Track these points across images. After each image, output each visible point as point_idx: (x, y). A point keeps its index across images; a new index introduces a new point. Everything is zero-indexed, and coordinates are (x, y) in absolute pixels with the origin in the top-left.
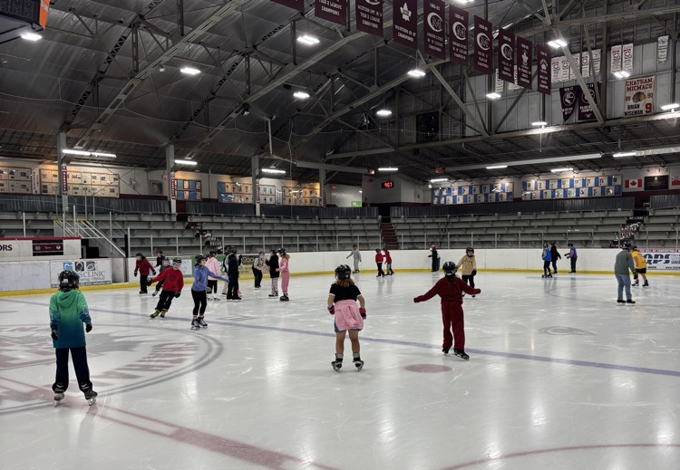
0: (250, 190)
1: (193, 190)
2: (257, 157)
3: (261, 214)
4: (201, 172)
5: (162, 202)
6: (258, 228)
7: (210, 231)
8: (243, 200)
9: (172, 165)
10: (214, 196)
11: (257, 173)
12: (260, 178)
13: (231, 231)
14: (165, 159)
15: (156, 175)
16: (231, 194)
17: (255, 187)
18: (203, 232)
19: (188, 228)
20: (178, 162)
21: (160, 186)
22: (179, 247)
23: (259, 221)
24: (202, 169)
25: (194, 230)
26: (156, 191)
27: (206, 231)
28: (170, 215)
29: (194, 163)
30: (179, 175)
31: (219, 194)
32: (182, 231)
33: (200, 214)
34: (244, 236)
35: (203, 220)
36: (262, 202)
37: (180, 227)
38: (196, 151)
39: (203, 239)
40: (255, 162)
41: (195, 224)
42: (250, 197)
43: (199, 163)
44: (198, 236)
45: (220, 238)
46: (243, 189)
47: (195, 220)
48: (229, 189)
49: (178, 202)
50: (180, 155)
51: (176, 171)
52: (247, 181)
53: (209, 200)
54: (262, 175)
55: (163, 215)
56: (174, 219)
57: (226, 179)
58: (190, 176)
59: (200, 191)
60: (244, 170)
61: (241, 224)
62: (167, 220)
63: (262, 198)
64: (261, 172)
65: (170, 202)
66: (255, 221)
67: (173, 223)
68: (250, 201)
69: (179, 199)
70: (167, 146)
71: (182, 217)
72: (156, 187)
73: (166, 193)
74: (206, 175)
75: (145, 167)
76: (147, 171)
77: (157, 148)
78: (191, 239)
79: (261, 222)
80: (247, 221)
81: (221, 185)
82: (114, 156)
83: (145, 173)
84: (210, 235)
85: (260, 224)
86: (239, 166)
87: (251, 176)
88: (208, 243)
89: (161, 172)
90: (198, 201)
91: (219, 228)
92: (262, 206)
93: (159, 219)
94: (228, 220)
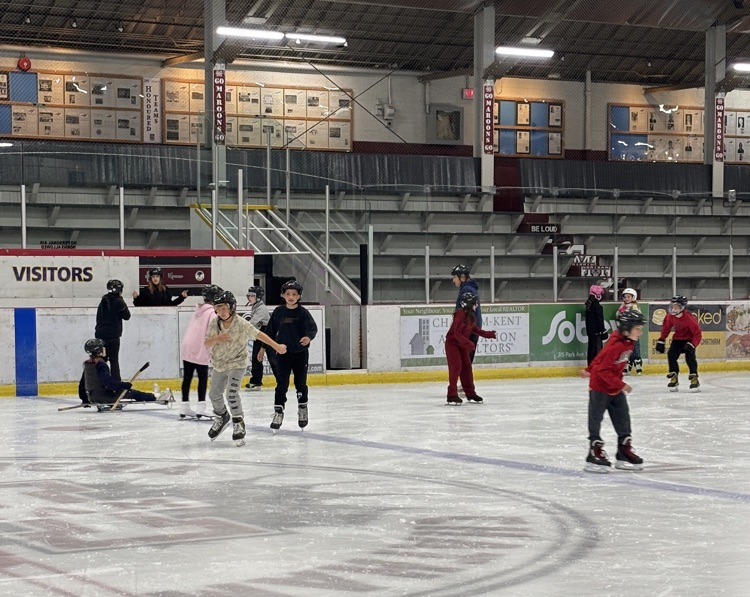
0: (698, 125)
1: (540, 129)
2: (721, 32)
3: (726, 189)
4: (565, 77)
5: (458, 160)
6: (716, 231)
7: (583, 238)
8: (674, 156)
9: (487, 62)
10: (597, 142)
11: (720, 76)
12: (729, 89)
13: (640, 238)
14: (470, 45)
15: (447, 90)
16: (643, 137)
17: (713, 114)
18: (562, 240)
19: (523, 229)
20: (503, 51)
21: (455, 118)
22: (498, 281)
23: (720, 210)
24: (567, 68)
25: (540, 235)
26: (444, 136)
27: (569, 237)
28: (478, 195)
29: (548, 54)
30: (505, 89)
31: (612, 136)
32: (506, 237)
33: (555, 191)
34: (675, 252)
35: (563, 208)
36: (732, 156)
37: (502, 226)
38: (553, 19)
39: (562, 259)
40: (716, 44)
41: (542, 219)
42: (698, 145)
43: (558, 54)
44: (548, 249)
45: (609, 258)
46: (679, 122)
47: (542, 209)
48: (640, 124)
49: (499, 161)
50: (508, 33)
51: (497, 77)
52: (692, 98)
53: (584, 155)
54: (732, 82)
55: (459, 195)
56: (488, 206)
57: (631, 95)
58: (533, 90)
59: (560, 129)
60: (684, 67)
61: (669, 219)
62: (470, 208)
63: (731, 147)
64: (729, 74)
65: (478, 161)
66: (707, 211)
67: (486, 215)
68: (697, 156)
69: (503, 153)
70: (479, 9)
71: (506, 203)
72: (444, 121)
73: (468, 138)
74: (577, 85)
75: (420, 69)
76: (424, 80)
77: (450, 17)
78: (530, 260)
79: (725, 212)
80: (686, 210)
81: (616, 111)
82: (341, 41)
83: (419, 86)
84: (580, 248)
85: (723, 219)
86: (669, 57)
87: (700, 84)
88: (574, 271)
89: (458, 81)
90: (555, 159)
91: (606, 229)
92: (729, 169)
93: (448, 206)
94: (632, 208)
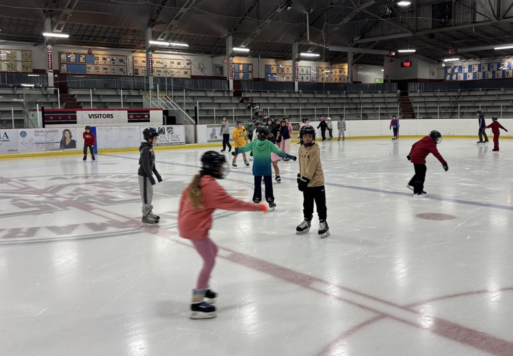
0: (291, 71)
1: (246, 72)
2: (297, 44)
3: (299, 90)
4: (253, 57)
5: (223, 81)
6: (296, 101)
7: (259, 104)
8: (285, 79)
9: (230, 52)
10: (262, 76)
11: (297, 57)
12: (299, 61)
13: (275, 104)
14: (225, 47)
15: (219, 60)
16: (275, 74)
17: (295, 68)
18: (253, 105)
19: (242, 101)
20: (235, 49)
21: (221, 68)
22: (235, 117)
23: (297, 96)
24: (253, 54)
25: (247, 103)
26: (218, 73)
27: (255, 104)
28: (229, 91)
29: (248, 50)
30: (236, 60)
31: (267, 74)
32: (237, 104)
33: (251, 91)
34: (285, 108)
35: (254, 95)
36: (300, 80)
37: (236, 101)
38: (249, 40)
39: (253, 110)
40: (295, 48)
41: (247, 99)
42: (291, 77)
43: (251, 50)
44: (249, 108)
45: (267, 110)
46: (285, 71)
47: (247, 95)
48: (274, 71)
49: (234, 81)
50: (237, 44)
51: (233, 57)
52: (289, 63)
53: (258, 80)
54: (300, 59)
55: (223, 91)
56: (232, 95)
57: (272, 62)
58: (244, 61)
59: (252, 72)
60: (286, 54)
61: (283, 98)
62: (226, 95)
63: (300, 77)
64: (299, 56)
65: (228, 81)
66: (293, 96)
67: (231, 97)
68: (290, 80)
69: (236, 79)
70: (227, 36)
71: (237, 93)
72: (218, 69)
73: (225, 75)
74: (256, 59)
75: (210, 54)
76: (212, 57)
77: (219, 39)
78: (244, 110)
79: (298, 96)
80: (287, 96)
81: (268, 67)
82: (187, 45)
83: (210, 59)
84: (258, 107)
85: (298, 98)
86: (282, 51)
87: (291, 59)
88: (257, 114)
89: (222, 57)
90: (250, 81)
91: (266, 101)
92: (299, 83)
93: (220, 94)
94: (273, 95)
